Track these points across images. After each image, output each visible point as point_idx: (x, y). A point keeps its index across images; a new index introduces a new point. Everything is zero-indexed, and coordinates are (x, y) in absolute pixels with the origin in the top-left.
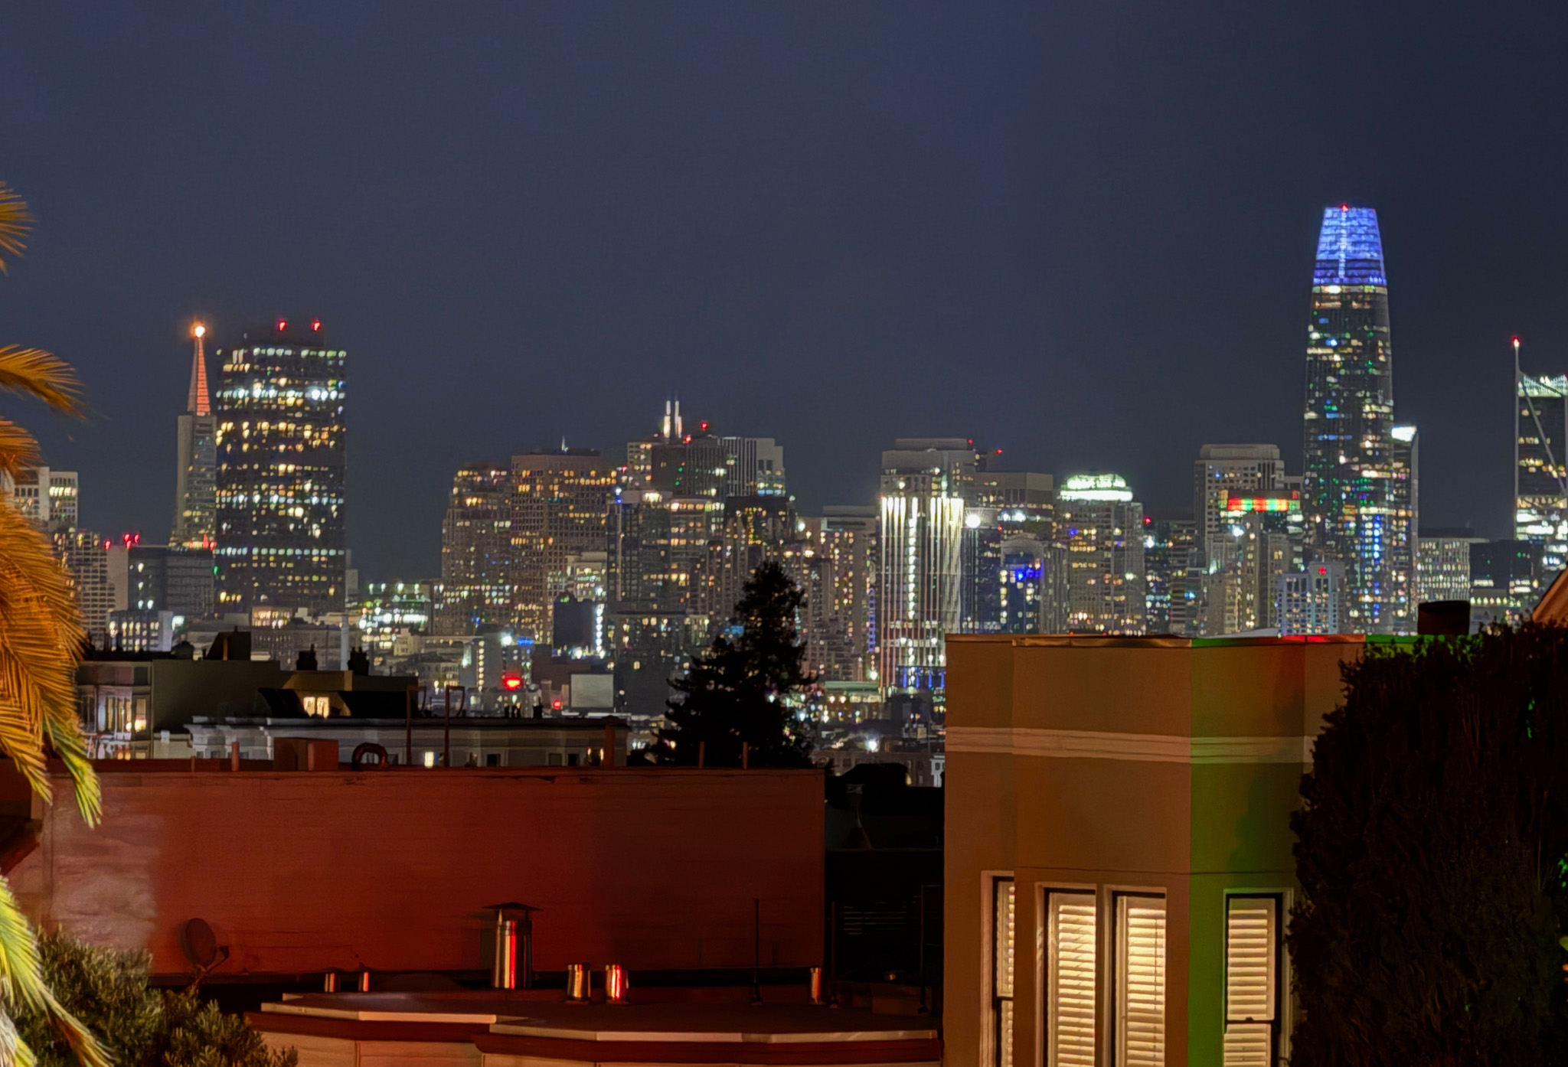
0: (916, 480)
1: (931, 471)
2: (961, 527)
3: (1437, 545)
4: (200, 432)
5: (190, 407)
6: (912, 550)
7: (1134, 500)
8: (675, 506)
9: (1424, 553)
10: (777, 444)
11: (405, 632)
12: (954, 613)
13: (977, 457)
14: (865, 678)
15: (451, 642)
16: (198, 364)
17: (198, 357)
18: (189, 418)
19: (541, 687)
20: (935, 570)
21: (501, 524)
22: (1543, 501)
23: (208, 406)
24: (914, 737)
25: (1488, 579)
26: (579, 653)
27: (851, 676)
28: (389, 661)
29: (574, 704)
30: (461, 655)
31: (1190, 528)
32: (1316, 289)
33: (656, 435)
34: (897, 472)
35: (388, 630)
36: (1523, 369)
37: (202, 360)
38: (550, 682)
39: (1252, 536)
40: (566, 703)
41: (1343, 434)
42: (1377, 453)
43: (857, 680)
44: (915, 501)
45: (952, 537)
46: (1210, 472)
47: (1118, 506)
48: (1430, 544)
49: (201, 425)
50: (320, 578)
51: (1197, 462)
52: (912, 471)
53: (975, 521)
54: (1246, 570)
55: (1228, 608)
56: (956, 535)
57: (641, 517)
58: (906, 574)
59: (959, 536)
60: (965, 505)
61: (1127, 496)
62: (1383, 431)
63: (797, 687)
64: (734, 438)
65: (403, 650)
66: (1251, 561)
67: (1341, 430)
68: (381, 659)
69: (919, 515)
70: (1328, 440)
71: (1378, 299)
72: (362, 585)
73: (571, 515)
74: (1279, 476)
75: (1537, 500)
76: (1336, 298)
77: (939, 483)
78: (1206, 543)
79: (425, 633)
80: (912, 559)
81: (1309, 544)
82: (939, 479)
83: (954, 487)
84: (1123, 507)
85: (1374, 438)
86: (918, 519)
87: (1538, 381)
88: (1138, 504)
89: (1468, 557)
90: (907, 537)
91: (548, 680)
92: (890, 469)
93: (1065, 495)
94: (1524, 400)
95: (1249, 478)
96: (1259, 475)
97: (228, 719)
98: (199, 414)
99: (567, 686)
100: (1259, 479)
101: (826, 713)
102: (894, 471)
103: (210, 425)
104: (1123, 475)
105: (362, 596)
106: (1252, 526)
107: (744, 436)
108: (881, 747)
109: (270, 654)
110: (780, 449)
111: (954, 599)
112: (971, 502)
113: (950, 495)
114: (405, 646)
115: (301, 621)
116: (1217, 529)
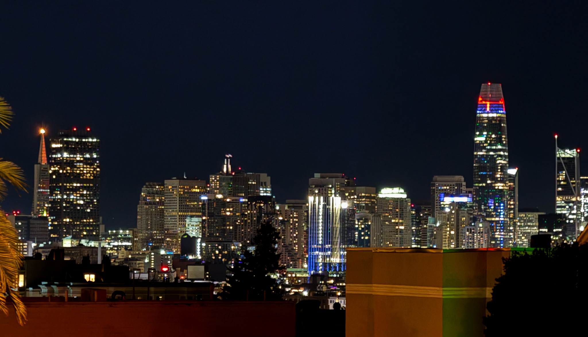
0: (322, 189)
1: (328, 186)
2: (340, 208)
3: (526, 215)
4: (42, 171)
5: (39, 161)
6: (321, 217)
7: (407, 197)
8: (228, 200)
9: (520, 218)
10: (268, 176)
11: (123, 249)
12: (337, 241)
13: (346, 181)
14: (302, 267)
15: (141, 253)
16: (42, 144)
17: (42, 142)
18: (39, 165)
19: (176, 270)
20: (330, 225)
21: (161, 207)
22: (567, 198)
23: (46, 161)
24: (322, 290)
25: (546, 229)
26: (190, 257)
27: (297, 266)
28: (117, 261)
29: (189, 277)
30: (145, 258)
31: (429, 209)
32: (478, 115)
33: (221, 172)
34: (315, 187)
35: (116, 248)
36: (558, 146)
37: (44, 143)
38: (179, 269)
39: (453, 212)
40: (186, 277)
41: (489, 172)
42: (502, 179)
43: (299, 268)
44: (322, 198)
45: (336, 212)
46: (437, 187)
47: (401, 200)
48: (523, 215)
49: (44, 168)
50: (90, 228)
51: (432, 183)
52: (321, 186)
53: (346, 205)
54: (451, 224)
55: (444, 240)
56: (338, 211)
57: (215, 204)
58: (318, 227)
59: (339, 212)
60: (342, 200)
61: (405, 196)
62: (504, 171)
63: (277, 270)
64: (252, 173)
65: (122, 256)
66: (453, 221)
67: (488, 170)
68: (113, 260)
69: (323, 203)
70: (482, 174)
71: (502, 119)
72: (106, 230)
73: (188, 203)
74: (464, 188)
75: (564, 198)
76: (486, 119)
77: (331, 191)
78: (436, 214)
79: (131, 250)
80: (321, 221)
81: (475, 215)
82: (331, 190)
83: (337, 192)
84: (403, 200)
85: (501, 173)
86: (323, 205)
87: (565, 152)
88: (409, 199)
89: (537, 220)
90: (318, 212)
91: (178, 267)
92: (312, 185)
93: (380, 196)
94: (559, 158)
95: (452, 189)
96: (456, 188)
97: (55, 283)
98: (42, 164)
99: (186, 270)
100: (456, 189)
101: (287, 281)
102: (313, 186)
103: (47, 168)
104: (403, 188)
105: (106, 236)
106: (453, 208)
107: (255, 172)
108: (309, 294)
109: (70, 258)
110: (269, 178)
111: (337, 236)
112: (344, 198)
113: (335, 196)
114: (123, 255)
115: (82, 245)
116: (439, 209)
